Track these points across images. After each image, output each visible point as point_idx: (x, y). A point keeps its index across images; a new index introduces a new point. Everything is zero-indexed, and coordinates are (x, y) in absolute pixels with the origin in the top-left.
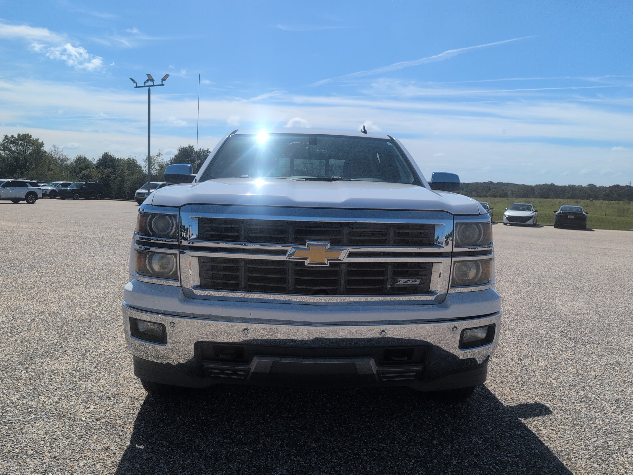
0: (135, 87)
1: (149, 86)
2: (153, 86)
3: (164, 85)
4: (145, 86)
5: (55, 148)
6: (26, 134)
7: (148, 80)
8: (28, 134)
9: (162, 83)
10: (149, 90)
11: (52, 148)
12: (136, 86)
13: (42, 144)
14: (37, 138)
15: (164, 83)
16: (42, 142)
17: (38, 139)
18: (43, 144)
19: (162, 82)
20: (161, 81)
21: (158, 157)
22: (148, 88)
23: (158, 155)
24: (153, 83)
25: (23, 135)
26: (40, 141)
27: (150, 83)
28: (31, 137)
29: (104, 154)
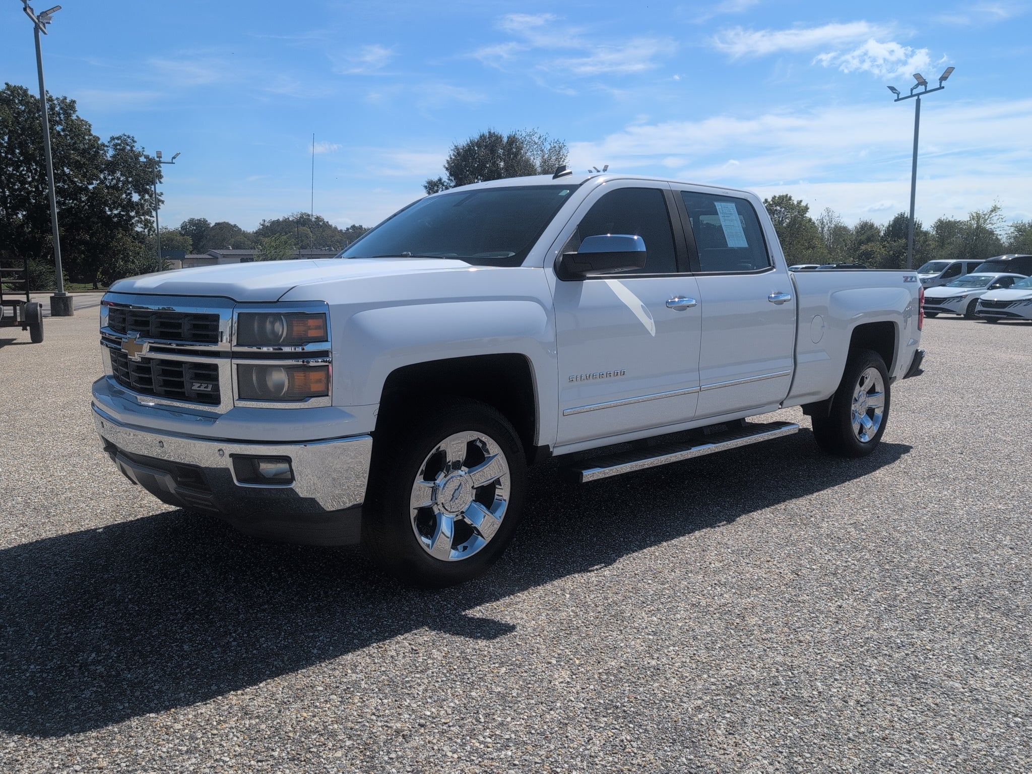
0: (896, 101)
1: (918, 95)
2: (926, 92)
3: (943, 87)
4: (912, 96)
5: (828, 213)
6: (783, 196)
7: (917, 86)
8: (787, 195)
9: (940, 85)
10: (918, 101)
11: (825, 213)
12: (896, 98)
13: (806, 209)
14: (800, 199)
15: (944, 83)
16: (807, 205)
17: (801, 201)
18: (808, 209)
19: (941, 83)
20: (939, 81)
21: (993, 214)
22: (916, 97)
23: (992, 211)
24: (926, 87)
25: (780, 197)
26: (803, 204)
27: (921, 89)
28: (790, 199)
29: (897, 216)
